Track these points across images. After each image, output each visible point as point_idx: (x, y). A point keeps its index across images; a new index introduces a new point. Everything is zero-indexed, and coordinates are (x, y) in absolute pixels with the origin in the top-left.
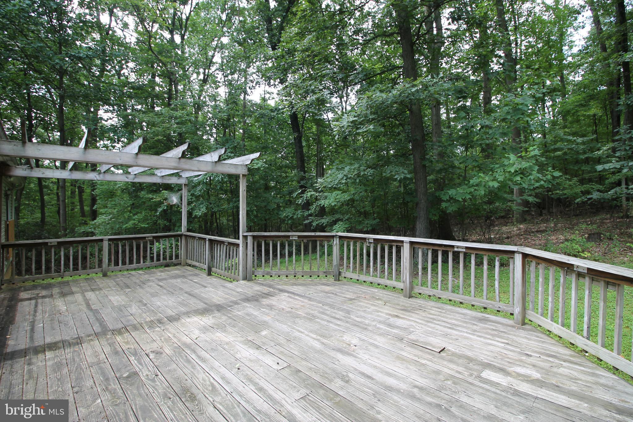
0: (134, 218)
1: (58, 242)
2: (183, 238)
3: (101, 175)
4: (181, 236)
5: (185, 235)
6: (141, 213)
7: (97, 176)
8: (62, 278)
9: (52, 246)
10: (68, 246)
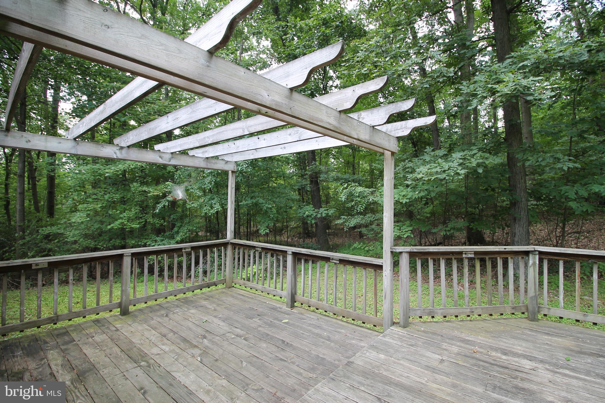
0: (122, 216)
1: (50, 264)
2: (229, 248)
3: (124, 151)
4: (225, 245)
5: (231, 243)
6: (130, 210)
7: (118, 152)
8: (55, 324)
9: (37, 270)
10: (65, 267)
